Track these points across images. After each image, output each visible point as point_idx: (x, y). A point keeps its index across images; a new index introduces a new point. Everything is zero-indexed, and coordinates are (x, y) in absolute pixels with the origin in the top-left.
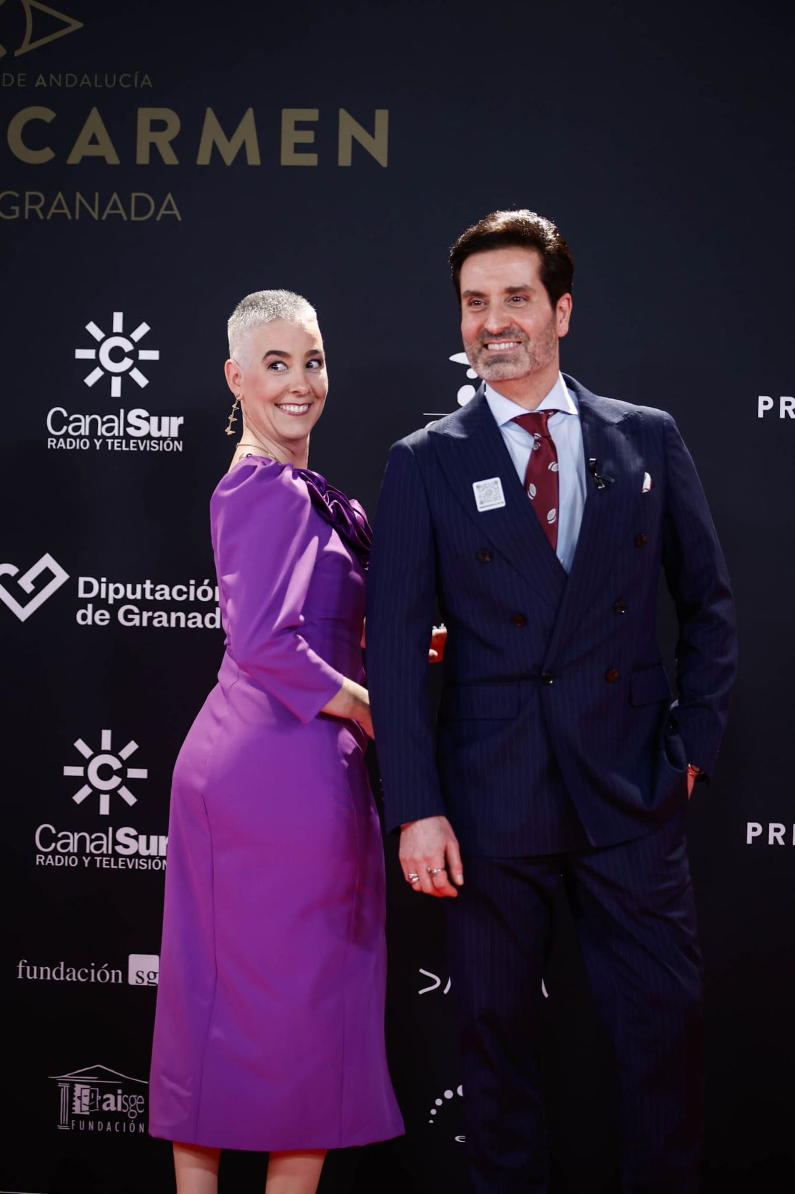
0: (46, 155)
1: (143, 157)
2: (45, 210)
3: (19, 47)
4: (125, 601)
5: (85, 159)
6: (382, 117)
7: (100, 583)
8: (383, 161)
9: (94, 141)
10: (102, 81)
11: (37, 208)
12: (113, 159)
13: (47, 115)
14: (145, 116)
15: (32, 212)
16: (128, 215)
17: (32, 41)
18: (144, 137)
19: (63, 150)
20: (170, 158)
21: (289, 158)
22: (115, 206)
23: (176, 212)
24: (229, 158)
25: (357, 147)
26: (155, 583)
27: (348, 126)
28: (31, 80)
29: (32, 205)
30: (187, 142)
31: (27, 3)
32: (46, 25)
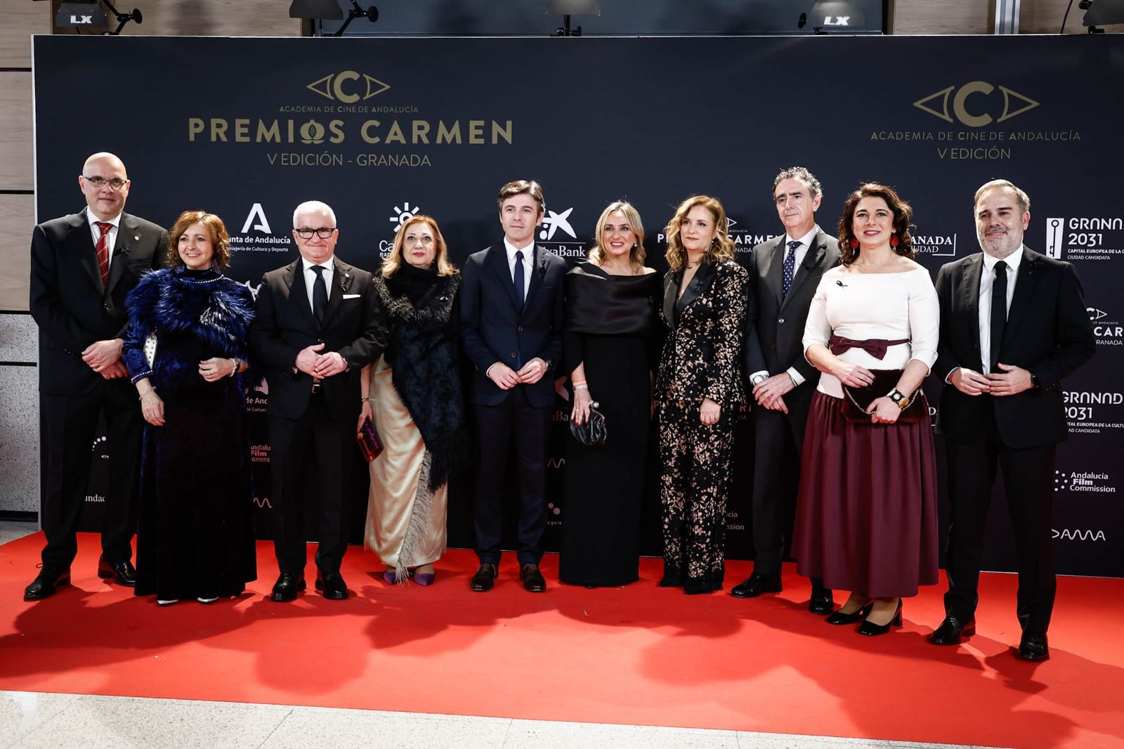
0: (376, 140)
1: (415, 141)
2: (377, 162)
3: (364, 96)
5: (392, 141)
6: (509, 124)
8: (510, 141)
9: (395, 134)
10: (398, 110)
11: (374, 161)
12: (403, 141)
13: (376, 123)
14: (416, 124)
15: (372, 163)
16: (410, 164)
17: (370, 93)
18: (415, 132)
19: (384, 137)
20: (426, 141)
21: (473, 141)
22: (404, 160)
23: (429, 162)
24: (449, 141)
25: (499, 136)
27: (496, 128)
28: (370, 109)
29: (372, 160)
30: (432, 134)
31: (368, 78)
32: (375, 87)
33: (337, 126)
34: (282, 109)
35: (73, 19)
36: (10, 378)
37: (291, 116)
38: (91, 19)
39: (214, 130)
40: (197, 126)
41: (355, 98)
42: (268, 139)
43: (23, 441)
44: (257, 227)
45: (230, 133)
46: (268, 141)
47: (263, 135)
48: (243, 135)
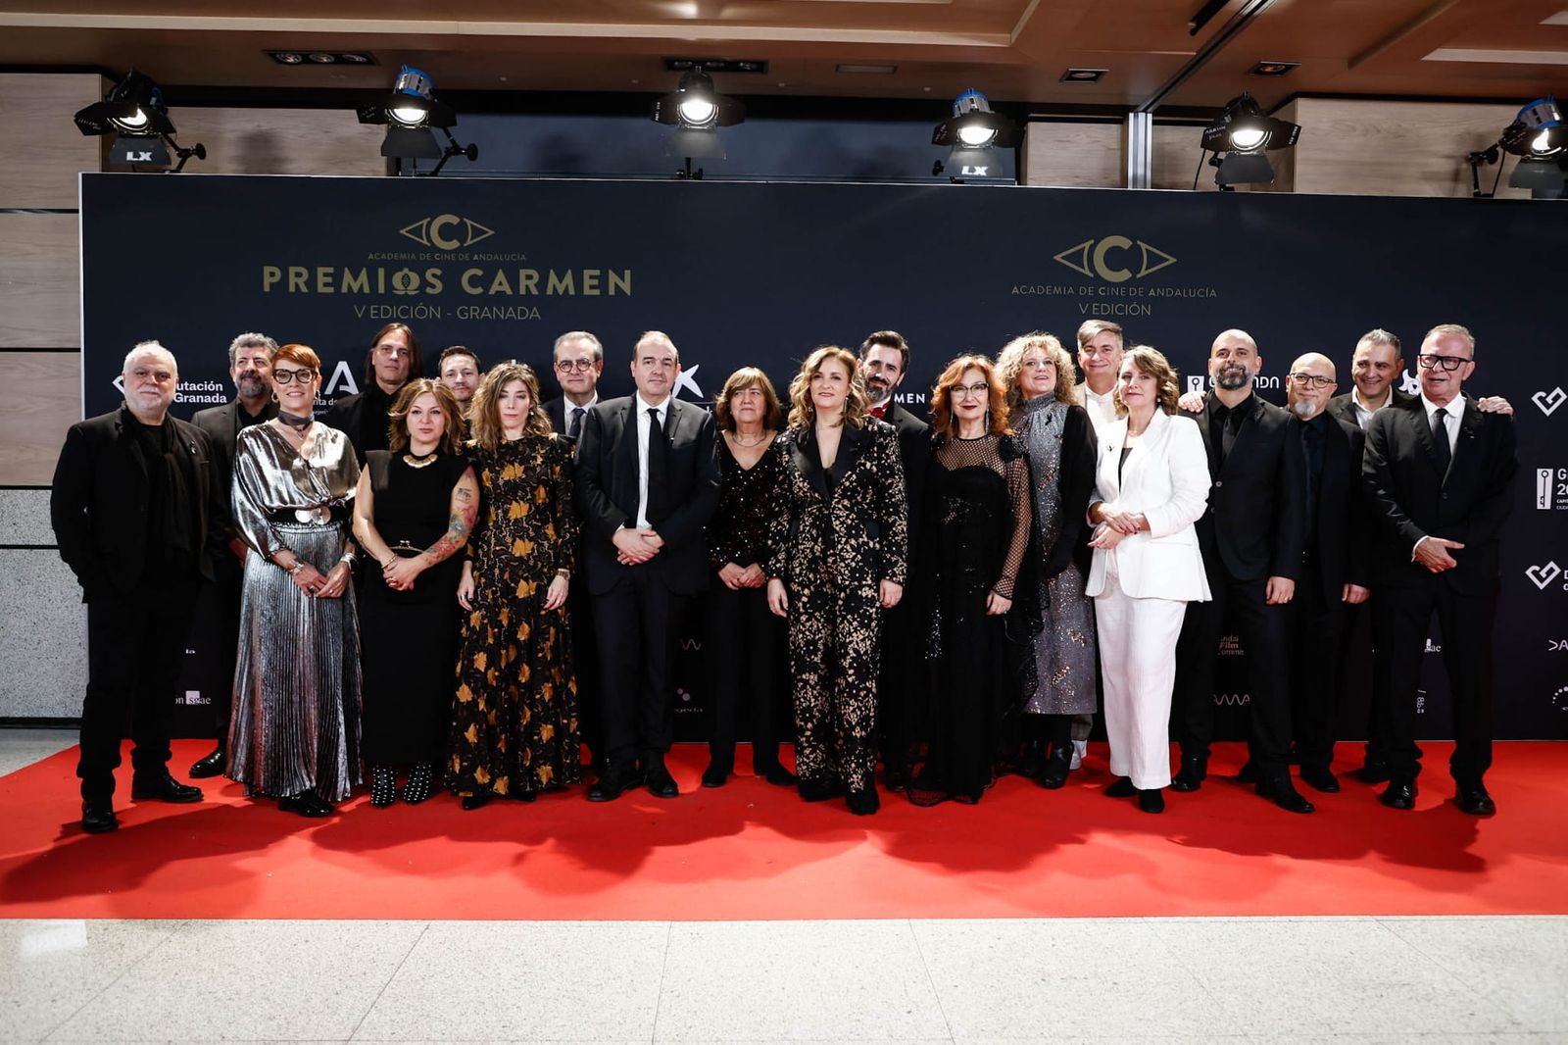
0: (479, 290)
1: (523, 291)
2: (479, 315)
3: (465, 242)
5: (497, 292)
6: (627, 273)
8: (628, 292)
9: (500, 284)
10: (503, 258)
11: (476, 314)
12: (509, 292)
13: (480, 273)
14: (523, 273)
15: (474, 315)
16: (517, 317)
18: (523, 283)
19: (487, 288)
20: (535, 292)
21: (587, 291)
22: (511, 313)
23: (538, 315)
24: (561, 291)
25: (617, 286)
27: (613, 277)
28: (471, 257)
29: (474, 312)
30: (542, 285)
31: (469, 222)
32: (477, 232)
33: (434, 275)
34: (371, 256)
35: (130, 156)
36: (49, 563)
37: (383, 263)
38: (151, 156)
39: (292, 280)
40: (272, 274)
41: (454, 244)
42: (355, 289)
43: (66, 636)
44: (342, 388)
45: (312, 282)
46: (355, 291)
47: (349, 285)
48: (326, 285)
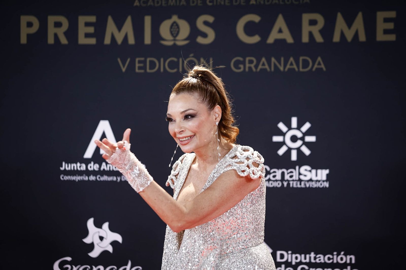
0: (256, 39)
1: (305, 39)
2: (256, 67)
4: (301, 263)
5: (276, 41)
7: (288, 254)
9: (280, 31)
12: (290, 40)
13: (256, 18)
14: (306, 18)
15: (250, 68)
16: (298, 68)
18: (306, 29)
19: (265, 36)
20: (319, 39)
21: (380, 37)
22: (292, 64)
23: (323, 66)
24: (349, 38)
26: (316, 254)
29: (250, 64)
30: (328, 31)
33: (206, 23)
34: (137, 3)
39: (51, 31)
40: (30, 25)
42: (119, 40)
45: (72, 33)
46: (120, 43)
47: (112, 35)
48: (87, 35)
